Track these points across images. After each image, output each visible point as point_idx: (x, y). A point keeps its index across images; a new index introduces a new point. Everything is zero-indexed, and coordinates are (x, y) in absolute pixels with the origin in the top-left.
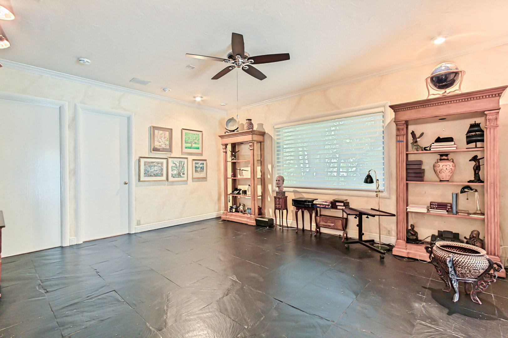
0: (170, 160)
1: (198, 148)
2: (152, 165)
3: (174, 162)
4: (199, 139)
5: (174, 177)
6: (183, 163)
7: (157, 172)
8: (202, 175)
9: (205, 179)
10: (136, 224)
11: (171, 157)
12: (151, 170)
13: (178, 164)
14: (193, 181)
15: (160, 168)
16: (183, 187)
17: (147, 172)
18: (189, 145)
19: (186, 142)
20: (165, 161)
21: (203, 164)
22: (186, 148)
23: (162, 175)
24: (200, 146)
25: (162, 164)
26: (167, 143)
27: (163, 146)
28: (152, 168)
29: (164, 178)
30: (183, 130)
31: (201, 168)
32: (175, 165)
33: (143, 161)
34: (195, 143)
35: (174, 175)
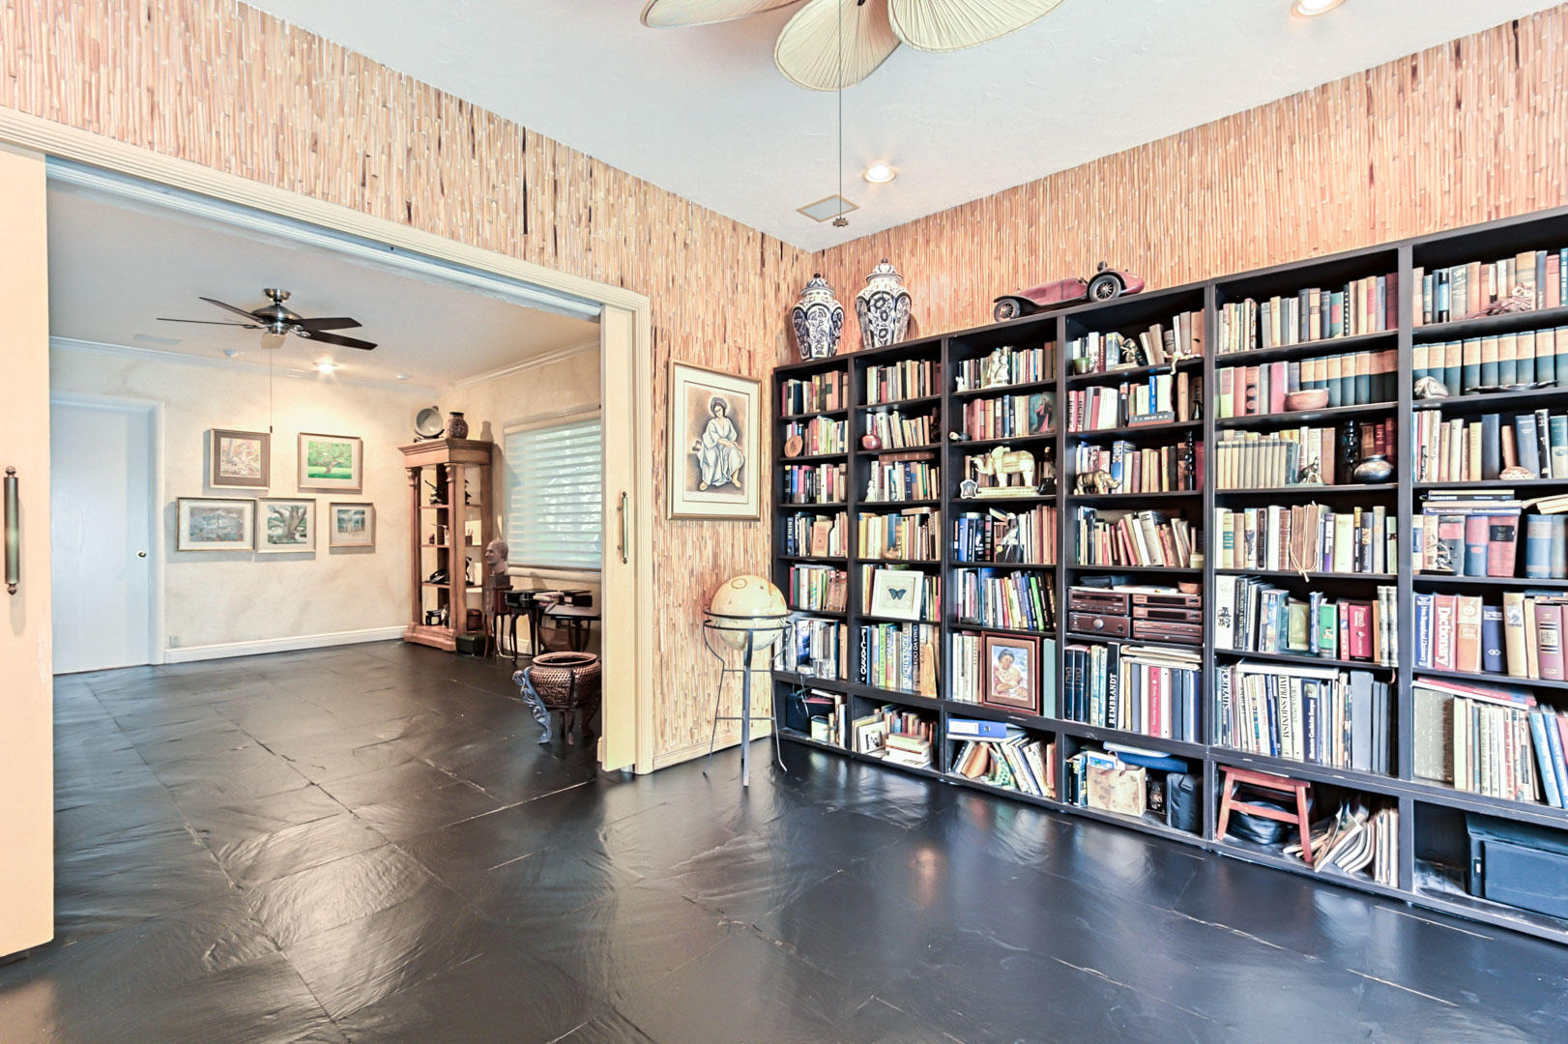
0: (263, 506)
1: (348, 477)
2: (211, 515)
3: (277, 509)
4: (350, 456)
5: (275, 543)
6: (301, 511)
7: (225, 531)
8: (362, 538)
9: (370, 548)
10: (168, 645)
11: (269, 496)
12: (210, 527)
13: (287, 514)
14: (331, 553)
15: (233, 523)
16: (304, 565)
17: (198, 531)
18: (323, 470)
19: (311, 463)
20: (248, 508)
21: (363, 513)
22: (312, 476)
23: (241, 538)
24: (353, 471)
25: (240, 512)
26: (257, 465)
27: (243, 472)
28: (213, 521)
29: (246, 545)
30: (303, 437)
31: (357, 522)
32: (277, 515)
33: (185, 506)
34: (339, 465)
35: (274, 539)
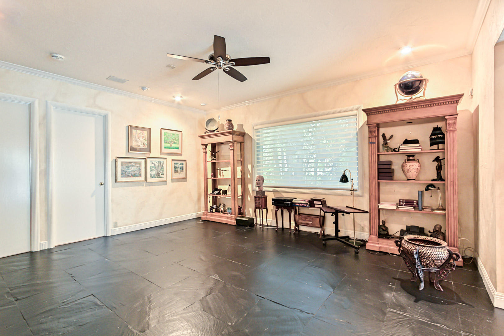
0: (148, 160)
1: (178, 148)
2: (129, 165)
3: (153, 162)
4: (178, 139)
5: (153, 178)
6: (162, 163)
7: (135, 173)
8: (182, 175)
9: (184, 179)
10: (113, 227)
11: (150, 157)
12: (129, 171)
13: (157, 165)
14: (172, 182)
15: (138, 169)
16: (162, 187)
17: (124, 173)
18: (169, 145)
19: (165, 142)
20: (143, 161)
21: (183, 164)
22: (165, 148)
23: (140, 175)
24: (179, 146)
25: (140, 164)
26: (146, 142)
27: (141, 146)
28: (130, 168)
29: (142, 179)
30: (163, 130)
31: (181, 168)
32: (153, 165)
33: (119, 161)
34: (175, 143)
35: (152, 176)
